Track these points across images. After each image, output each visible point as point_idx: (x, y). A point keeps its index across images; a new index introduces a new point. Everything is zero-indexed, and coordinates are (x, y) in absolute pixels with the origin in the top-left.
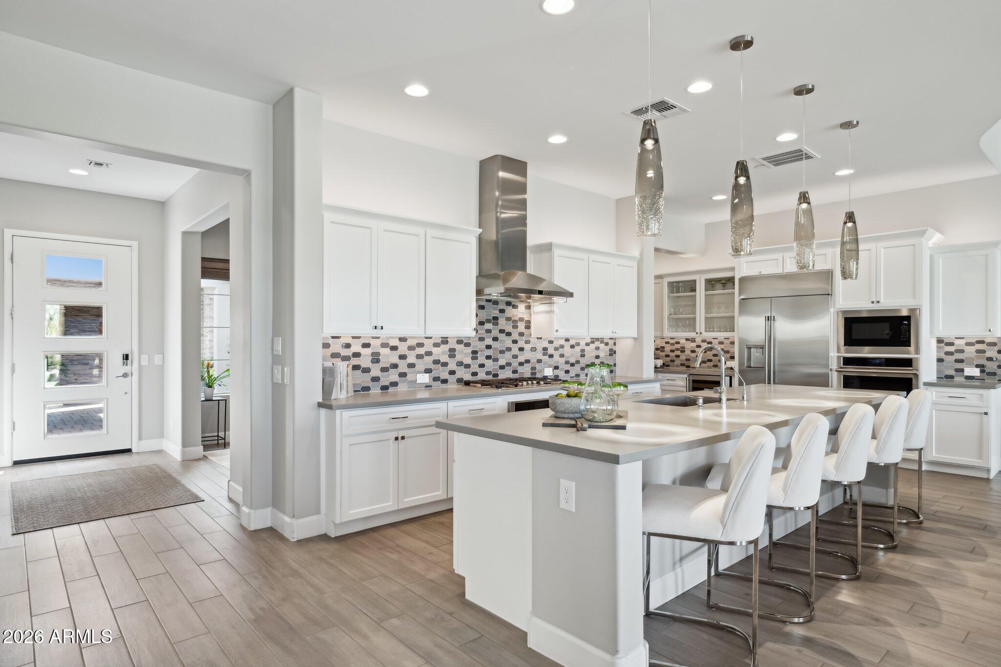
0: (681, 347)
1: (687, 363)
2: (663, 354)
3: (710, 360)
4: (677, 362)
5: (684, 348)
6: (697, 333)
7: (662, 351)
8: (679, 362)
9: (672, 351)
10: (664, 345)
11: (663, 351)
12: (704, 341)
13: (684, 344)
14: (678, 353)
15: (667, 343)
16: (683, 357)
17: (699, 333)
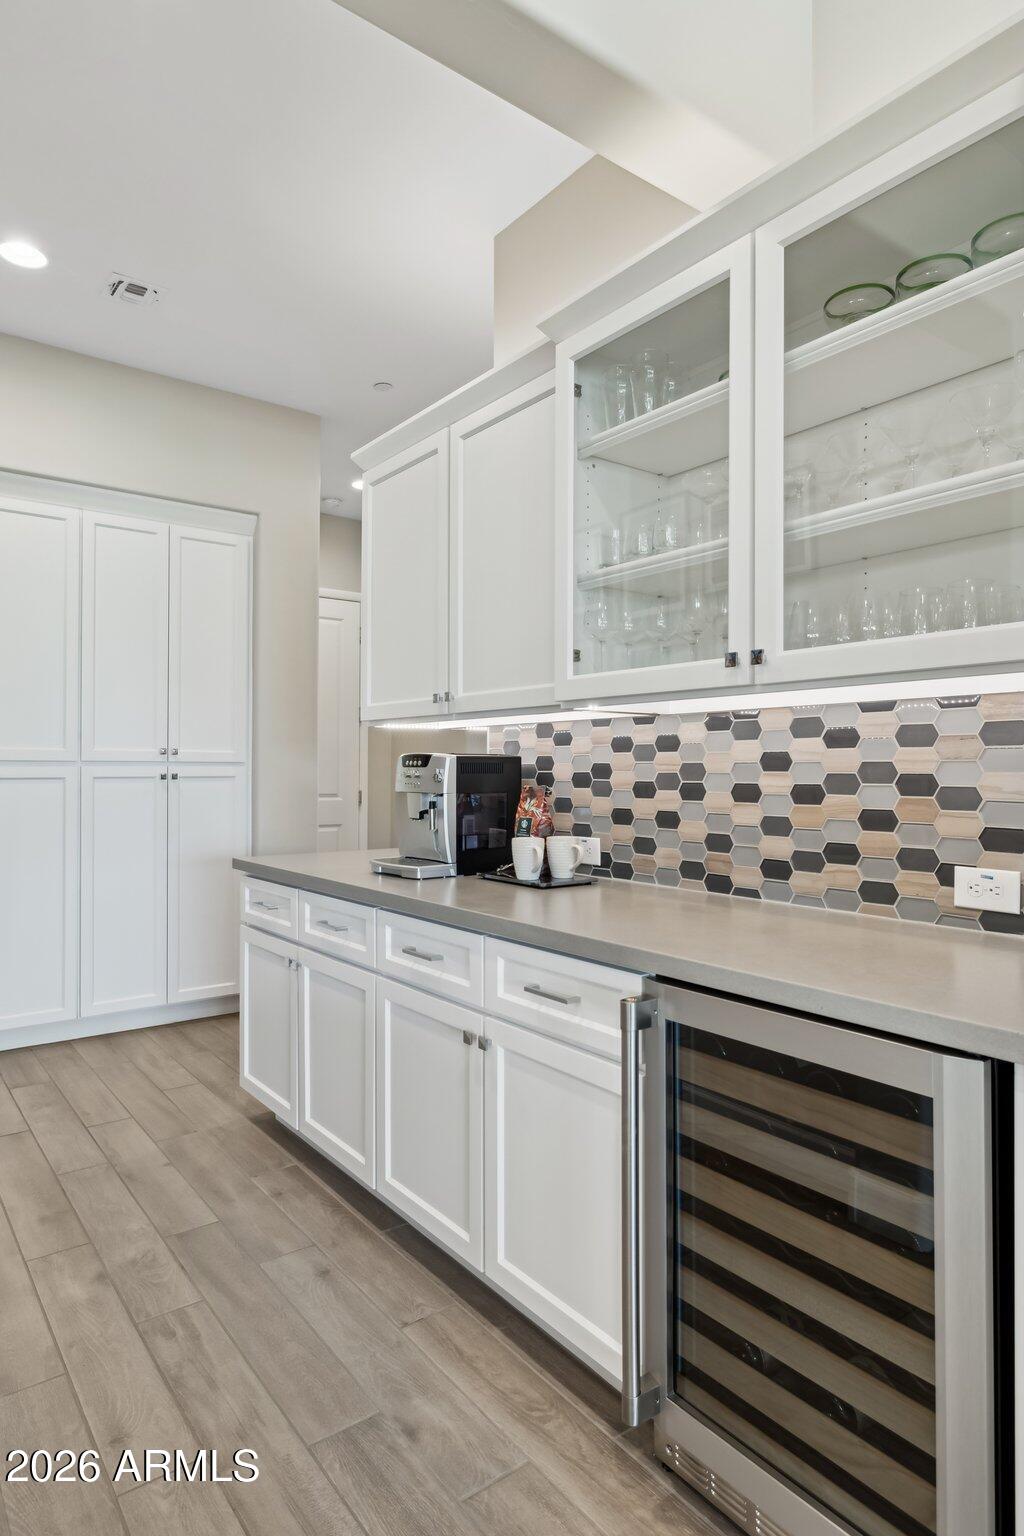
0: (687, 769)
1: (715, 863)
2: (603, 806)
3: (844, 854)
4: (666, 855)
5: (697, 770)
6: (732, 660)
7: (597, 793)
8: (677, 851)
9: (644, 790)
10: (607, 756)
11: (604, 791)
12: (805, 726)
13: (697, 748)
14: (668, 800)
15: (622, 745)
16: (694, 828)
17: (745, 658)
